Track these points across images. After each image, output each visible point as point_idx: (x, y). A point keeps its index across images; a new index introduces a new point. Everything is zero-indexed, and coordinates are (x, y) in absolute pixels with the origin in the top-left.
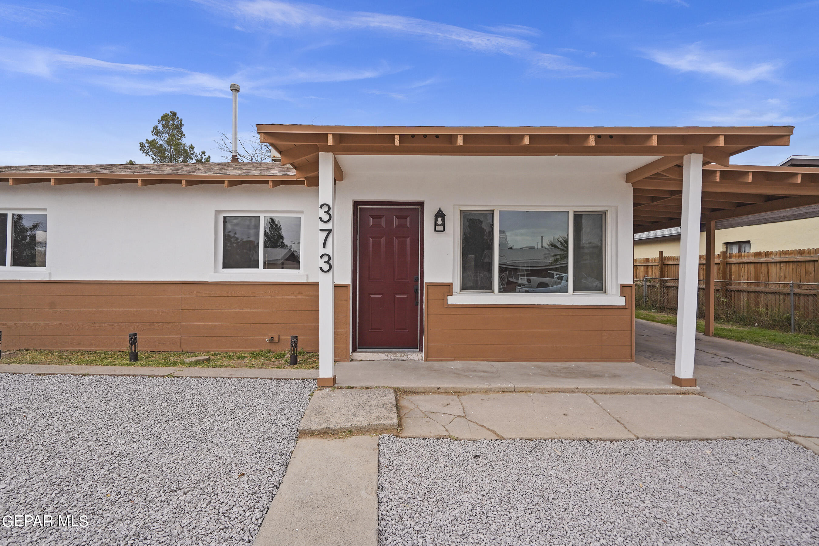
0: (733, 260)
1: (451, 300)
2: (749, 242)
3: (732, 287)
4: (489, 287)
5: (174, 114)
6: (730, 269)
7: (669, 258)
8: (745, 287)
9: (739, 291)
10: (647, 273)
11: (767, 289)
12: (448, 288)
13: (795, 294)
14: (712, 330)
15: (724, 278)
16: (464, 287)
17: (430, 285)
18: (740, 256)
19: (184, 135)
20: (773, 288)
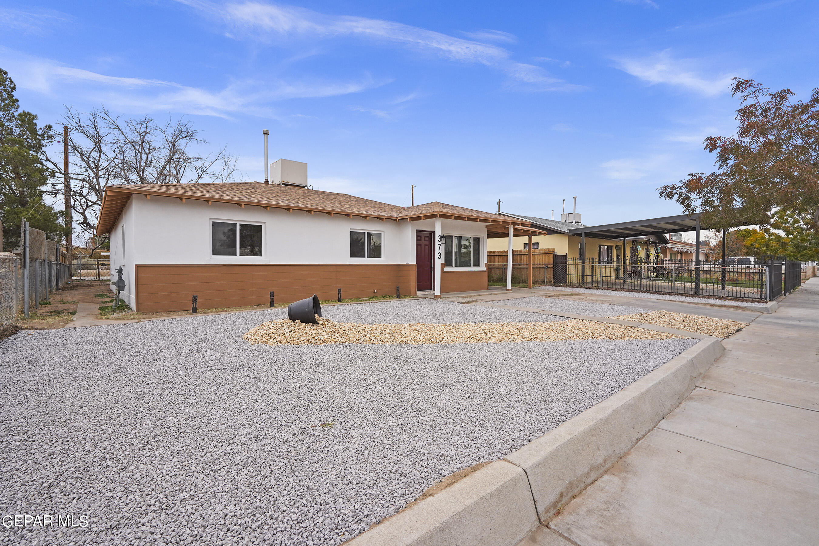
1: (445, 270)
4: (452, 265)
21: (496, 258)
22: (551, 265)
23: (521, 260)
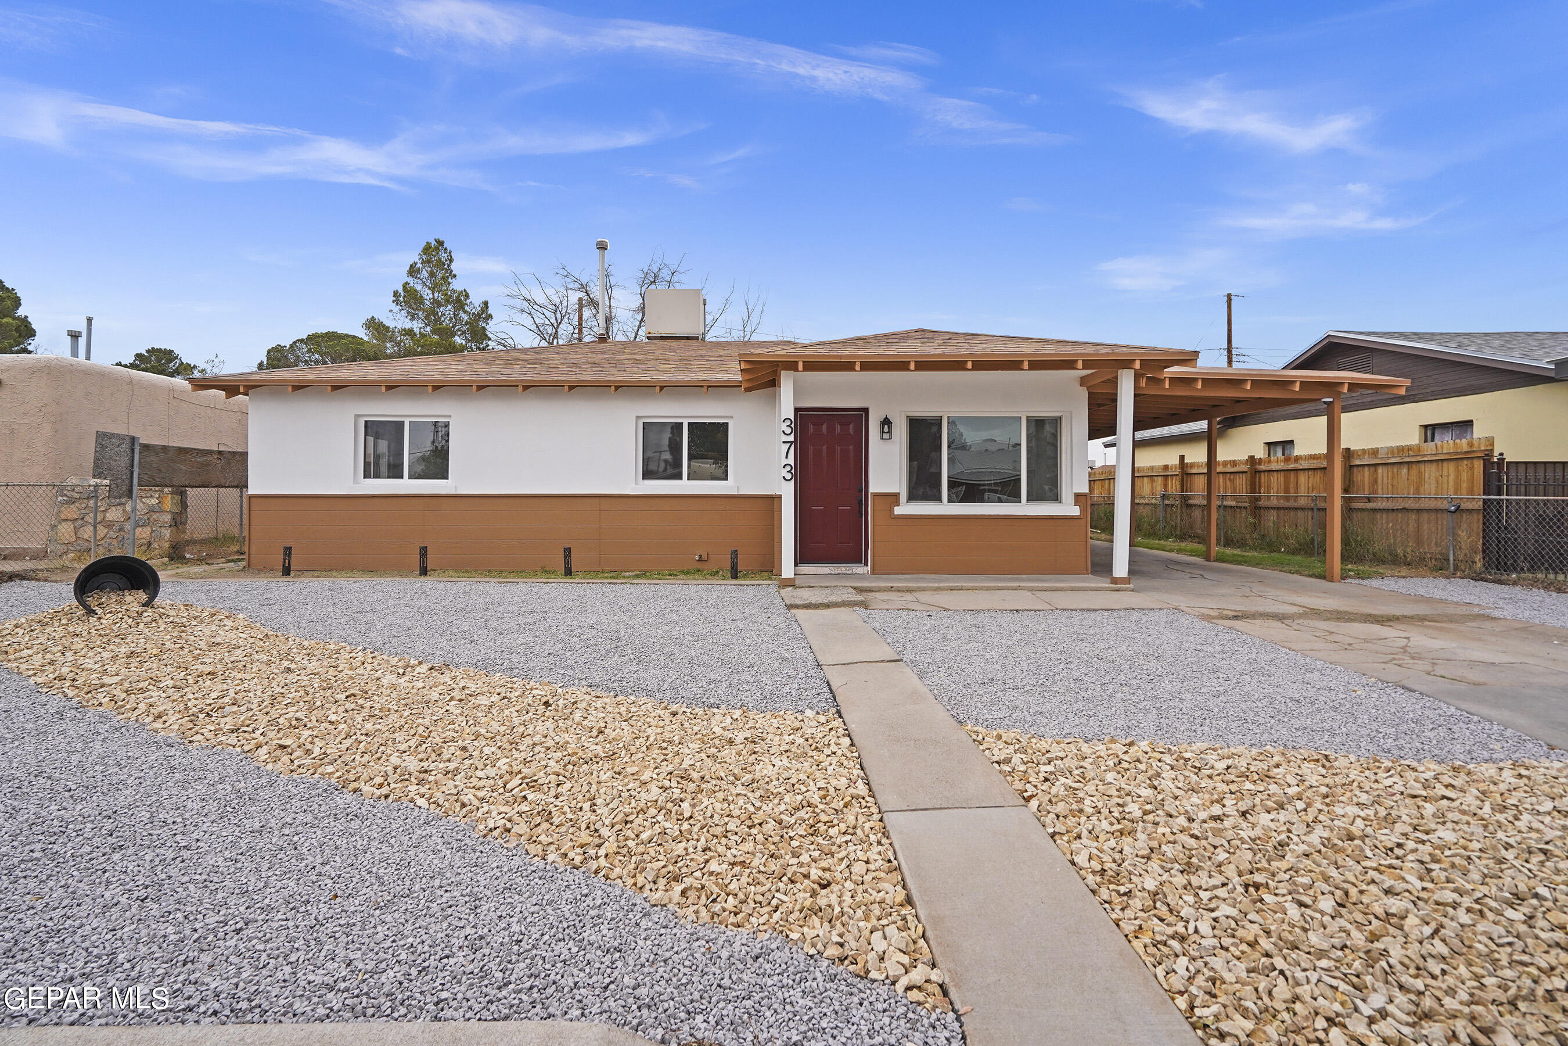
0: (1263, 467)
1: (898, 511)
2: (1292, 441)
3: (1262, 503)
4: (938, 498)
5: (440, 243)
6: (1260, 478)
7: (1192, 465)
8: (1274, 502)
9: (1268, 508)
10: (1166, 486)
11: (1296, 505)
12: (894, 498)
13: (1319, 509)
14: (1213, 554)
15: (1253, 491)
16: (912, 497)
17: (876, 495)
18: (1269, 462)
19: (455, 276)
20: (1302, 502)
21: (1303, 478)
22: (1476, 500)
23: (1376, 481)
